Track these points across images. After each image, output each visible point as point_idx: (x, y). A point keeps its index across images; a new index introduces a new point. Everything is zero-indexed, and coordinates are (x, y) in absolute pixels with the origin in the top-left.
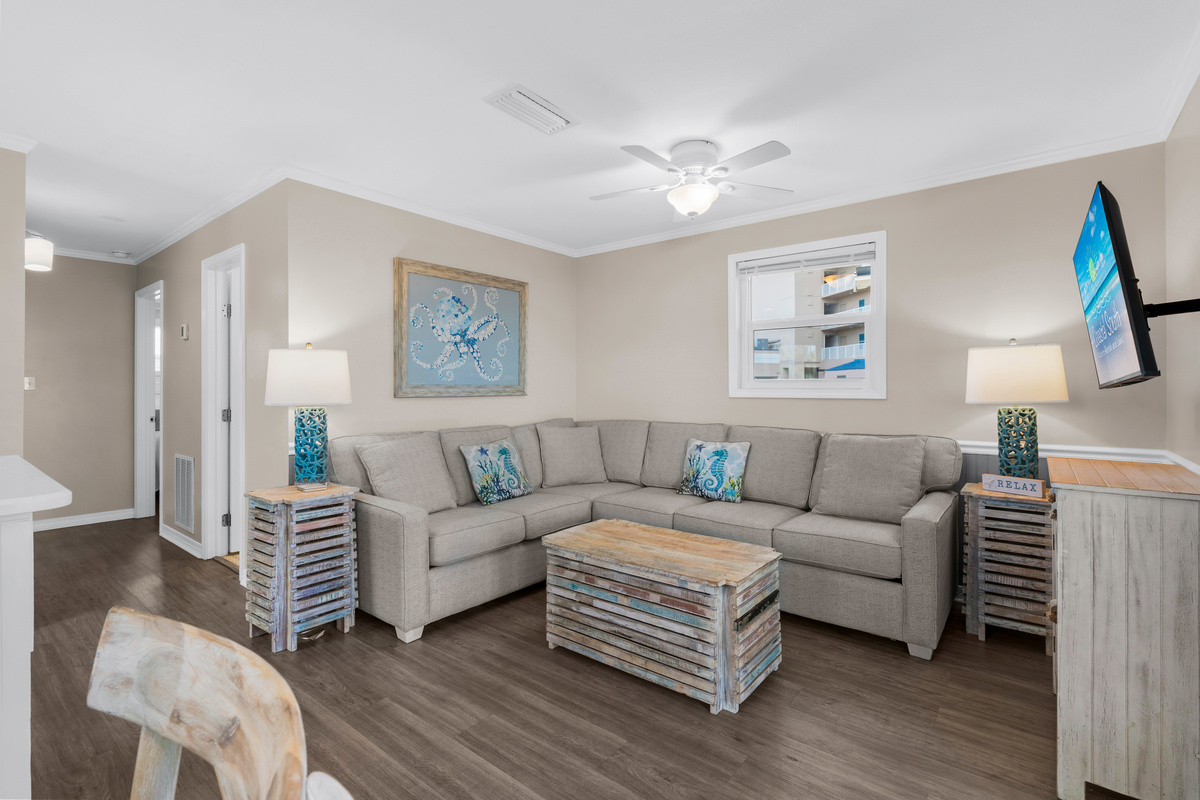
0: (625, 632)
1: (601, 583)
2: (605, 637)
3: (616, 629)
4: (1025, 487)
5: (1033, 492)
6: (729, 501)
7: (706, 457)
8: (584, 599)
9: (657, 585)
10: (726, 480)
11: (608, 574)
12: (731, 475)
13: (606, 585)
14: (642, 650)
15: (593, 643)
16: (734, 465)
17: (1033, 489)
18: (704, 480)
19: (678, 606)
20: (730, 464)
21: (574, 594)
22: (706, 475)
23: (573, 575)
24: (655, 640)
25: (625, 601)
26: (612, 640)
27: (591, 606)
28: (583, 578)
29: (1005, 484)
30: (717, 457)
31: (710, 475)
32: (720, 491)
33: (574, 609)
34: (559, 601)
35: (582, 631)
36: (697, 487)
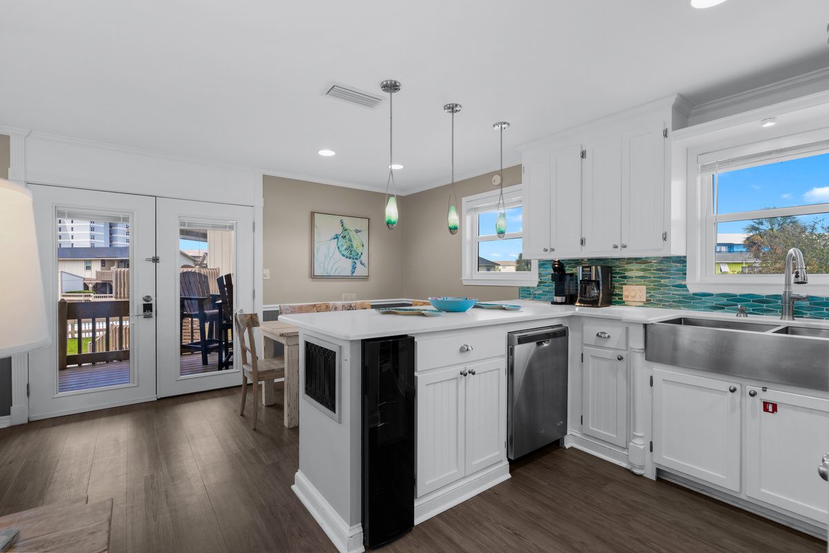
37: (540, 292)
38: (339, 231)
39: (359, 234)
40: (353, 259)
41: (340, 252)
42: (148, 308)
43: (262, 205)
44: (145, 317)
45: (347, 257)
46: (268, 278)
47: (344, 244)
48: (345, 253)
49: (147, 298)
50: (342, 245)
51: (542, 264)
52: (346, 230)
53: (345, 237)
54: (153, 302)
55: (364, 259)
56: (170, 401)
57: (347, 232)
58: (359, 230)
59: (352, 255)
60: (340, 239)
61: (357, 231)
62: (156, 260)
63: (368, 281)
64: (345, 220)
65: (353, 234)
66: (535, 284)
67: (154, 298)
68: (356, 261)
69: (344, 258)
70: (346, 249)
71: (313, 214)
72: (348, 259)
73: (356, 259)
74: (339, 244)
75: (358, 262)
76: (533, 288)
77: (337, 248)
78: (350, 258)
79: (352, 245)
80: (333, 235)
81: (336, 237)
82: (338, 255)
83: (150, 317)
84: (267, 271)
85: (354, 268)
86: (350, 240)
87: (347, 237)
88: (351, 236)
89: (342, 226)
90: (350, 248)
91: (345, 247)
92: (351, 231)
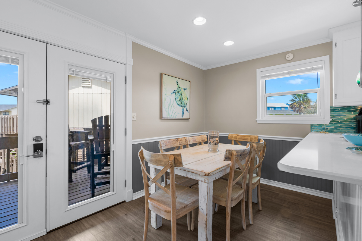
37: (333, 127)
38: (176, 88)
39: (185, 90)
41: (177, 102)
42: (38, 148)
43: (132, 64)
44: (35, 157)
45: (180, 106)
46: (135, 119)
48: (179, 103)
49: (37, 139)
50: (178, 98)
51: (333, 110)
52: (179, 88)
54: (43, 142)
55: (188, 107)
56: (60, 232)
57: (180, 89)
59: (182, 104)
60: (177, 93)
61: (185, 89)
62: (46, 102)
63: (189, 121)
64: (179, 81)
65: (183, 90)
66: (328, 122)
67: (44, 138)
68: (184, 108)
69: (178, 106)
70: (180, 100)
71: (161, 75)
72: (180, 107)
73: (184, 107)
74: (176, 97)
76: (326, 125)
77: (175, 99)
78: (181, 106)
79: (182, 99)
80: (173, 91)
81: (175, 92)
83: (41, 156)
84: (135, 115)
85: (183, 113)
86: (181, 95)
87: (180, 92)
88: (182, 92)
89: (178, 85)
90: (181, 100)
91: (179, 99)
92: (182, 88)
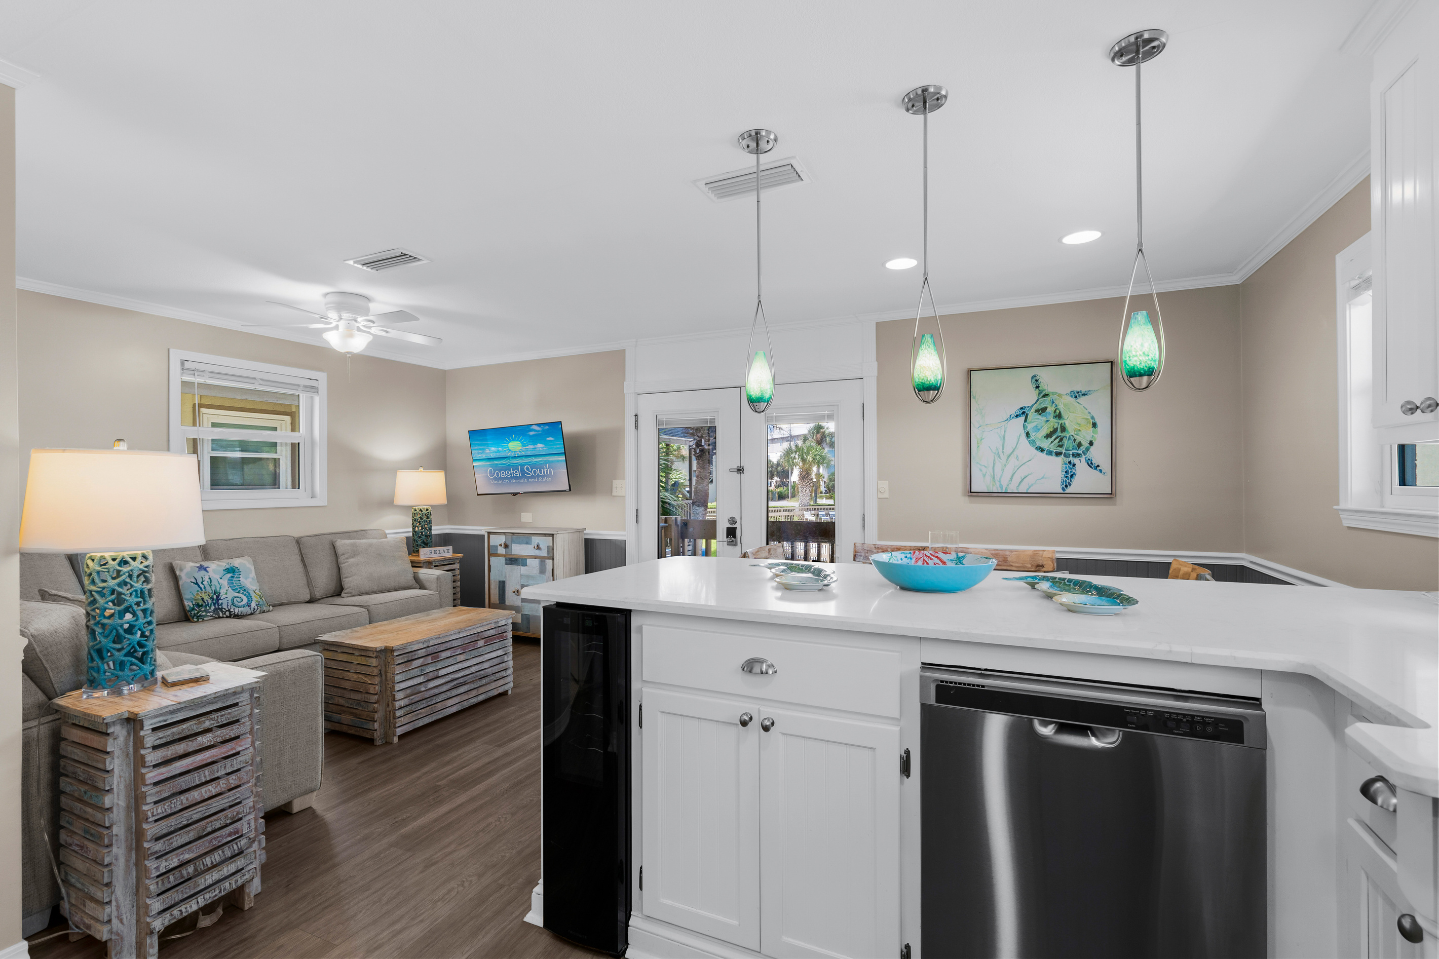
0: (461, 680)
1: (444, 655)
2: (449, 694)
3: (455, 683)
4: (444, 551)
5: (448, 553)
6: (264, 612)
7: (218, 577)
8: (431, 675)
9: (481, 634)
10: (253, 594)
11: (448, 645)
12: (254, 588)
13: (448, 653)
14: (475, 684)
15: (440, 706)
16: (250, 580)
17: (448, 552)
18: (230, 599)
19: (494, 640)
20: (246, 578)
21: (423, 677)
22: (227, 595)
23: (420, 661)
24: (481, 672)
25: (462, 657)
26: (454, 692)
27: (438, 677)
28: (429, 659)
29: (433, 552)
30: (230, 575)
31: (232, 594)
32: (253, 605)
33: (423, 689)
34: (408, 691)
35: (429, 703)
36: (221, 610)
38: (1029, 398)
39: (1082, 400)
40: (1065, 456)
41: (1032, 443)
42: (731, 532)
43: (876, 373)
44: (731, 542)
45: (1050, 453)
46: (886, 495)
47: (1041, 425)
49: (733, 521)
50: (1037, 429)
52: (1046, 395)
53: (1044, 410)
54: (737, 525)
55: (1099, 453)
57: (1048, 399)
58: (1083, 391)
59: (1064, 448)
60: (1032, 415)
61: (1077, 395)
62: (740, 470)
63: (1115, 505)
65: (1064, 403)
67: (738, 520)
68: (1074, 461)
69: (1043, 455)
70: (1048, 436)
71: (968, 373)
72: (1053, 458)
73: (1076, 455)
75: (1081, 465)
77: (1024, 435)
78: (1058, 454)
79: (1063, 429)
80: (1014, 409)
81: (1023, 413)
82: (1026, 450)
83: (736, 545)
84: (885, 485)
85: (1069, 475)
86: (1059, 416)
87: (1050, 409)
88: (1061, 407)
89: (1037, 387)
90: (1059, 433)
91: (1046, 430)
92: (1060, 395)
